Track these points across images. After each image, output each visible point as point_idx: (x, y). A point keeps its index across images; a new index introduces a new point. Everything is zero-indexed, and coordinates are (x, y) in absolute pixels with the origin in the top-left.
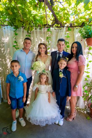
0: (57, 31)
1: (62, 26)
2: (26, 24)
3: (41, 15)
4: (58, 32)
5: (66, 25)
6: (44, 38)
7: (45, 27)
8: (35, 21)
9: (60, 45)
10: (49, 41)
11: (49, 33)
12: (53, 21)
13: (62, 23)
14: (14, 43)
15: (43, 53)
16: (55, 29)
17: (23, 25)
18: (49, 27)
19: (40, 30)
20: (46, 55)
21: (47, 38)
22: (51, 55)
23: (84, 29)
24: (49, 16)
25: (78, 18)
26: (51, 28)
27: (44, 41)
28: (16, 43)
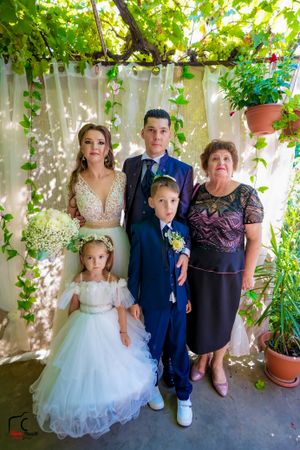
0: (145, 79)
1: (160, 59)
2: (14, 45)
3: (80, 11)
4: (148, 82)
5: (175, 58)
6: (97, 105)
7: (96, 63)
8: (53, 34)
9: (153, 130)
10: (116, 116)
11: (114, 85)
12: (126, 39)
13: (162, 50)
15: (97, 161)
16: (136, 73)
17: (6, 49)
18: (112, 64)
19: (79, 75)
20: (109, 171)
21: (108, 105)
22: (124, 170)
23: (236, 73)
24: (112, 19)
25: (216, 32)
26: (121, 68)
27: (95, 115)
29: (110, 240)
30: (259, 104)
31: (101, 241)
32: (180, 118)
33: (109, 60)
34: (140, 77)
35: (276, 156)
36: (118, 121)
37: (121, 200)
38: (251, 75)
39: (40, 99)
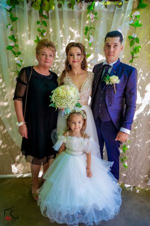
0: (112, 10)
4: (114, 12)
6: (80, 29)
7: (81, 1)
10: (91, 36)
11: (91, 16)
16: (106, 6)
18: (92, 1)
19: (71, 10)
20: (83, 72)
21: (87, 29)
22: (93, 71)
26: (97, 3)
27: (79, 36)
28: (15, 41)
29: (85, 113)
31: (79, 113)
32: (136, 37)
34: (108, 9)
36: (92, 39)
37: (90, 90)
39: (46, 26)
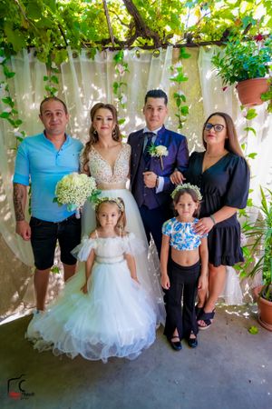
0: (147, 61)
1: (160, 43)
2: (40, 40)
3: (90, 4)
4: (150, 64)
5: (173, 41)
7: (104, 49)
8: (69, 27)
9: (151, 108)
10: (123, 95)
11: (120, 68)
12: (130, 26)
13: (161, 35)
14: (3, 104)
15: (107, 135)
16: (138, 56)
17: (29, 41)
18: (118, 49)
19: (91, 60)
20: (116, 143)
21: (116, 86)
22: (129, 142)
23: (227, 52)
24: (117, 9)
25: (209, 16)
26: (126, 52)
27: (105, 95)
28: (12, 105)
29: (122, 201)
30: (248, 78)
31: (114, 202)
32: (181, 93)
33: (116, 46)
34: (143, 59)
35: (266, 125)
36: (125, 99)
38: (241, 53)
39: (57, 82)
